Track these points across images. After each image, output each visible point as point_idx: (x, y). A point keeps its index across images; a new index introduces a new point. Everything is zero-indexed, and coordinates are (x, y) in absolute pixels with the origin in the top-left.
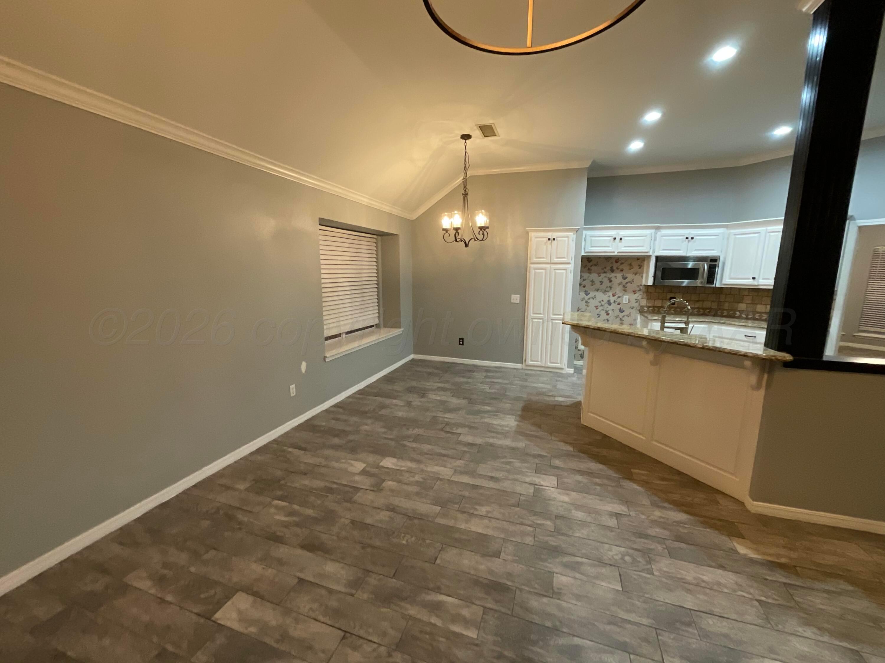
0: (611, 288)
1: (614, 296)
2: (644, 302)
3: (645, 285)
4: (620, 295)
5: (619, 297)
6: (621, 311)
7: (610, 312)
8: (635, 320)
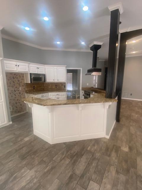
0: (14, 85)
1: (16, 88)
2: (26, 89)
3: (26, 83)
4: (18, 87)
5: (18, 88)
6: (20, 93)
7: (16, 94)
8: (25, 95)
